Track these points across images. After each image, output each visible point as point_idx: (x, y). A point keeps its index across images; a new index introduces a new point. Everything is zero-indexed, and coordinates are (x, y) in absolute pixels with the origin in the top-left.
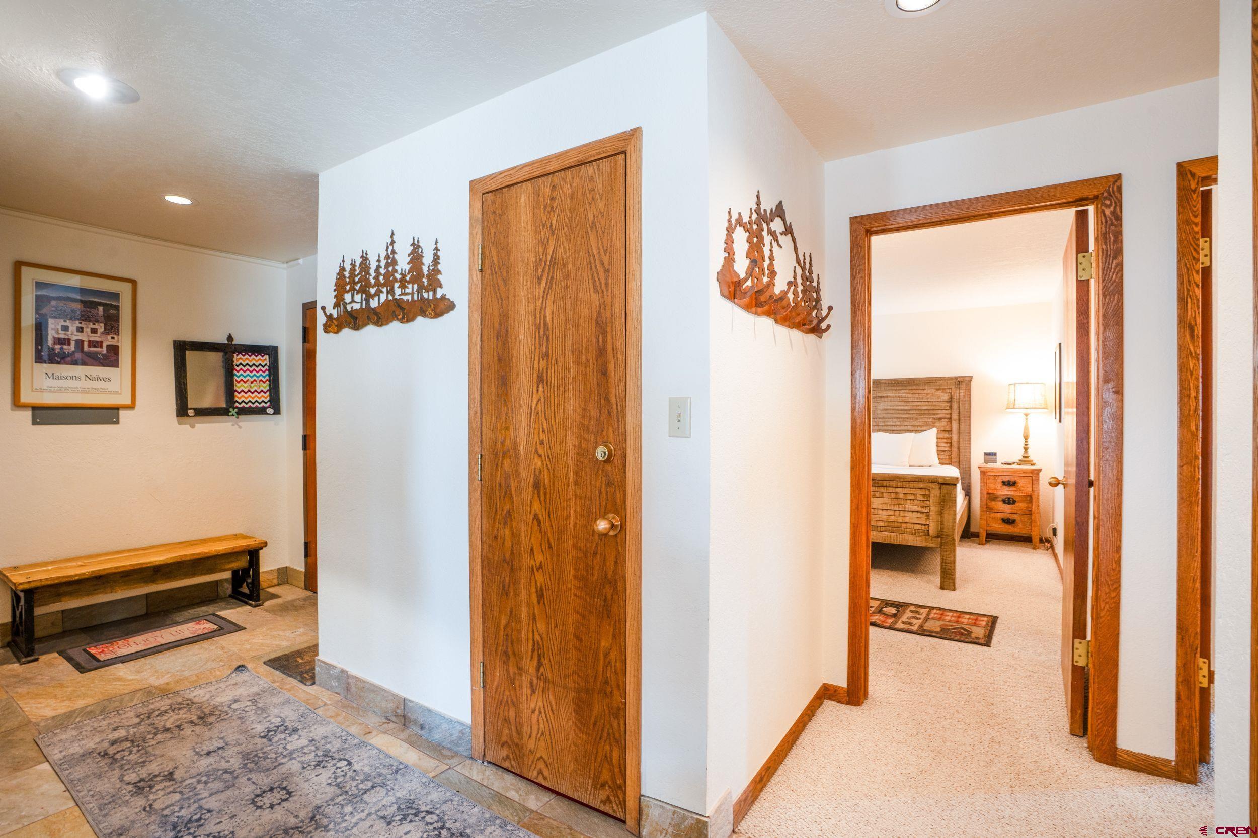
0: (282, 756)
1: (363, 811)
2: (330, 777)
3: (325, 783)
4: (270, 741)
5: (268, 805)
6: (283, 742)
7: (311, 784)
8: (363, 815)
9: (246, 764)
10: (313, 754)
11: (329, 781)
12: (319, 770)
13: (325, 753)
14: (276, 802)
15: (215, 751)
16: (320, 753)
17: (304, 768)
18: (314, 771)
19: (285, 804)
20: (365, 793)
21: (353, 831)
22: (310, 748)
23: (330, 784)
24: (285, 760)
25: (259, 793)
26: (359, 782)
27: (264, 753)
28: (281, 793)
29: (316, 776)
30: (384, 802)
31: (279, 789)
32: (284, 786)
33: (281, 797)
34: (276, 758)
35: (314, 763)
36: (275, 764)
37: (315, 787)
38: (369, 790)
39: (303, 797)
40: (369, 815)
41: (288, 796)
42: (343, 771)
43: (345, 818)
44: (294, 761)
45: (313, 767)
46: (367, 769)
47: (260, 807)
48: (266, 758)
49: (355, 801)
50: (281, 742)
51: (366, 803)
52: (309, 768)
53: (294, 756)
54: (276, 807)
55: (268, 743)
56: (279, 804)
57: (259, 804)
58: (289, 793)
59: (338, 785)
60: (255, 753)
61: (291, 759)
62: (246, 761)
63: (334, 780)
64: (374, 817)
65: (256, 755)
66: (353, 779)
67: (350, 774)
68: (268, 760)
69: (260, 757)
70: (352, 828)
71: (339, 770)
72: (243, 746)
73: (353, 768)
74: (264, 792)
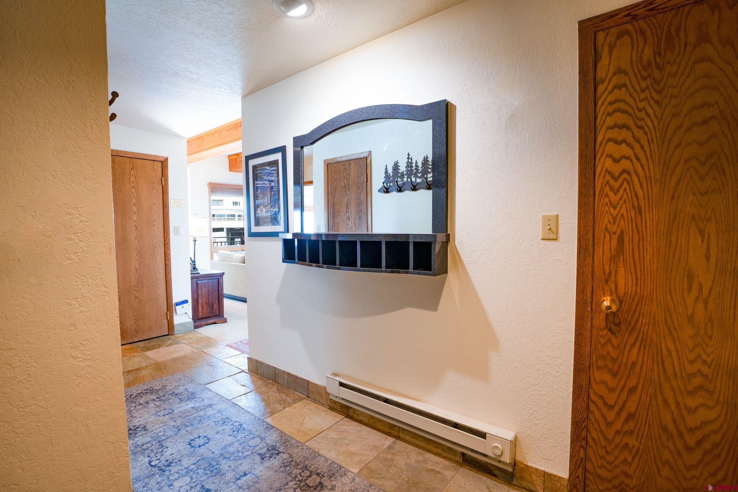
0: (194, 470)
1: (154, 433)
2: (165, 452)
3: (169, 448)
4: (202, 486)
5: (201, 438)
6: (193, 484)
7: (177, 448)
8: (155, 431)
9: (217, 464)
10: (172, 473)
11: (166, 449)
12: (170, 458)
13: (163, 473)
14: (197, 439)
15: (241, 476)
16: (167, 473)
17: (180, 461)
18: (174, 458)
19: (193, 438)
20: (149, 442)
21: (162, 425)
22: (173, 478)
23: (167, 448)
24: (191, 467)
25: (206, 444)
26: (149, 448)
27: (206, 474)
28: (194, 444)
29: (173, 454)
30: (141, 437)
31: (195, 446)
32: (193, 448)
33: (195, 442)
34: (198, 469)
35: (173, 464)
36: (198, 464)
37: (175, 446)
38: (146, 443)
39: (183, 441)
40: (152, 431)
41: (191, 442)
42: (157, 457)
43: (164, 430)
44: (186, 466)
45: (174, 461)
46: (141, 458)
47: (205, 437)
48: (205, 469)
49: (156, 438)
50: (194, 484)
51: (151, 437)
52: (177, 460)
53: (186, 470)
54: (197, 437)
55: (204, 483)
56: (195, 438)
57: (206, 438)
58: (190, 444)
59: (162, 446)
60: (212, 474)
61: (187, 468)
62: (217, 466)
63: (164, 450)
64: (150, 431)
65: (212, 472)
66: (152, 451)
67: (152, 455)
68: (203, 467)
69: (209, 470)
70: (162, 426)
71: (158, 458)
72: (223, 481)
73: (149, 459)
74: (204, 445)
